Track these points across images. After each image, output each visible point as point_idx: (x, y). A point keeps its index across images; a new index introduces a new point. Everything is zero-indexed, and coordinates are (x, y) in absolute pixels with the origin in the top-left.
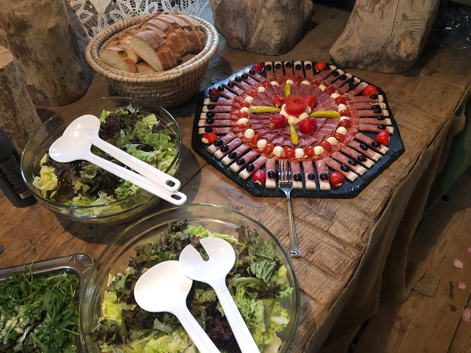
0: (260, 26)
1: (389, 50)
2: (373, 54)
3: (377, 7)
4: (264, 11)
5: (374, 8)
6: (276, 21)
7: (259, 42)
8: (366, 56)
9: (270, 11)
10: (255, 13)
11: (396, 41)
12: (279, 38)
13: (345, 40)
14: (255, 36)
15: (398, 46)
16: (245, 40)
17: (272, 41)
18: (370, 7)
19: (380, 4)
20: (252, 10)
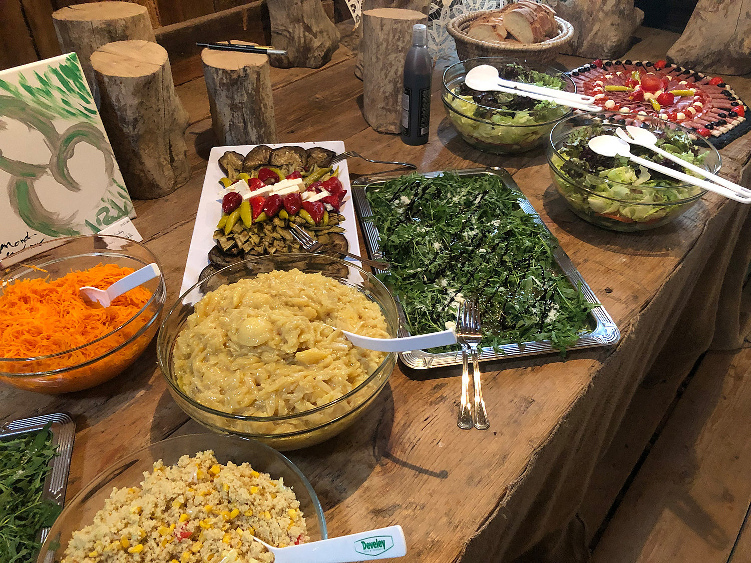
0: (595, 29)
1: (731, 48)
2: (714, 53)
3: (721, 6)
4: (601, 15)
5: (718, 8)
6: (612, 24)
7: (592, 45)
8: (707, 57)
9: (607, 14)
10: (591, 16)
11: (739, 38)
12: (616, 40)
13: (686, 40)
14: (589, 39)
15: (741, 43)
16: (576, 44)
17: (608, 43)
18: (714, 8)
19: (724, 3)
20: (588, 13)
